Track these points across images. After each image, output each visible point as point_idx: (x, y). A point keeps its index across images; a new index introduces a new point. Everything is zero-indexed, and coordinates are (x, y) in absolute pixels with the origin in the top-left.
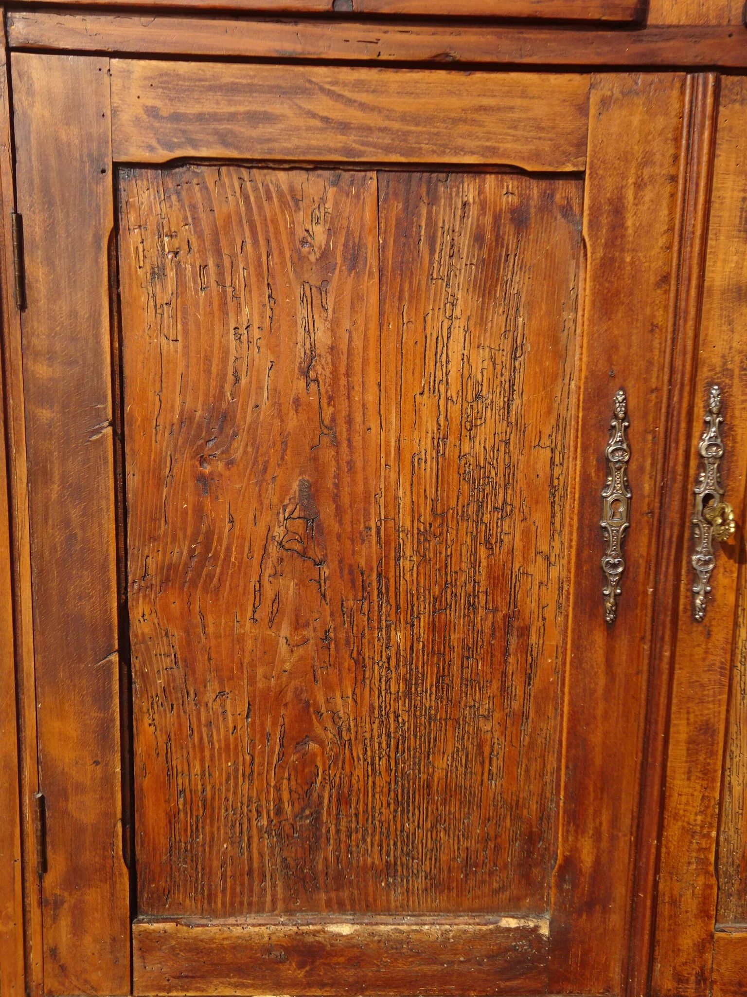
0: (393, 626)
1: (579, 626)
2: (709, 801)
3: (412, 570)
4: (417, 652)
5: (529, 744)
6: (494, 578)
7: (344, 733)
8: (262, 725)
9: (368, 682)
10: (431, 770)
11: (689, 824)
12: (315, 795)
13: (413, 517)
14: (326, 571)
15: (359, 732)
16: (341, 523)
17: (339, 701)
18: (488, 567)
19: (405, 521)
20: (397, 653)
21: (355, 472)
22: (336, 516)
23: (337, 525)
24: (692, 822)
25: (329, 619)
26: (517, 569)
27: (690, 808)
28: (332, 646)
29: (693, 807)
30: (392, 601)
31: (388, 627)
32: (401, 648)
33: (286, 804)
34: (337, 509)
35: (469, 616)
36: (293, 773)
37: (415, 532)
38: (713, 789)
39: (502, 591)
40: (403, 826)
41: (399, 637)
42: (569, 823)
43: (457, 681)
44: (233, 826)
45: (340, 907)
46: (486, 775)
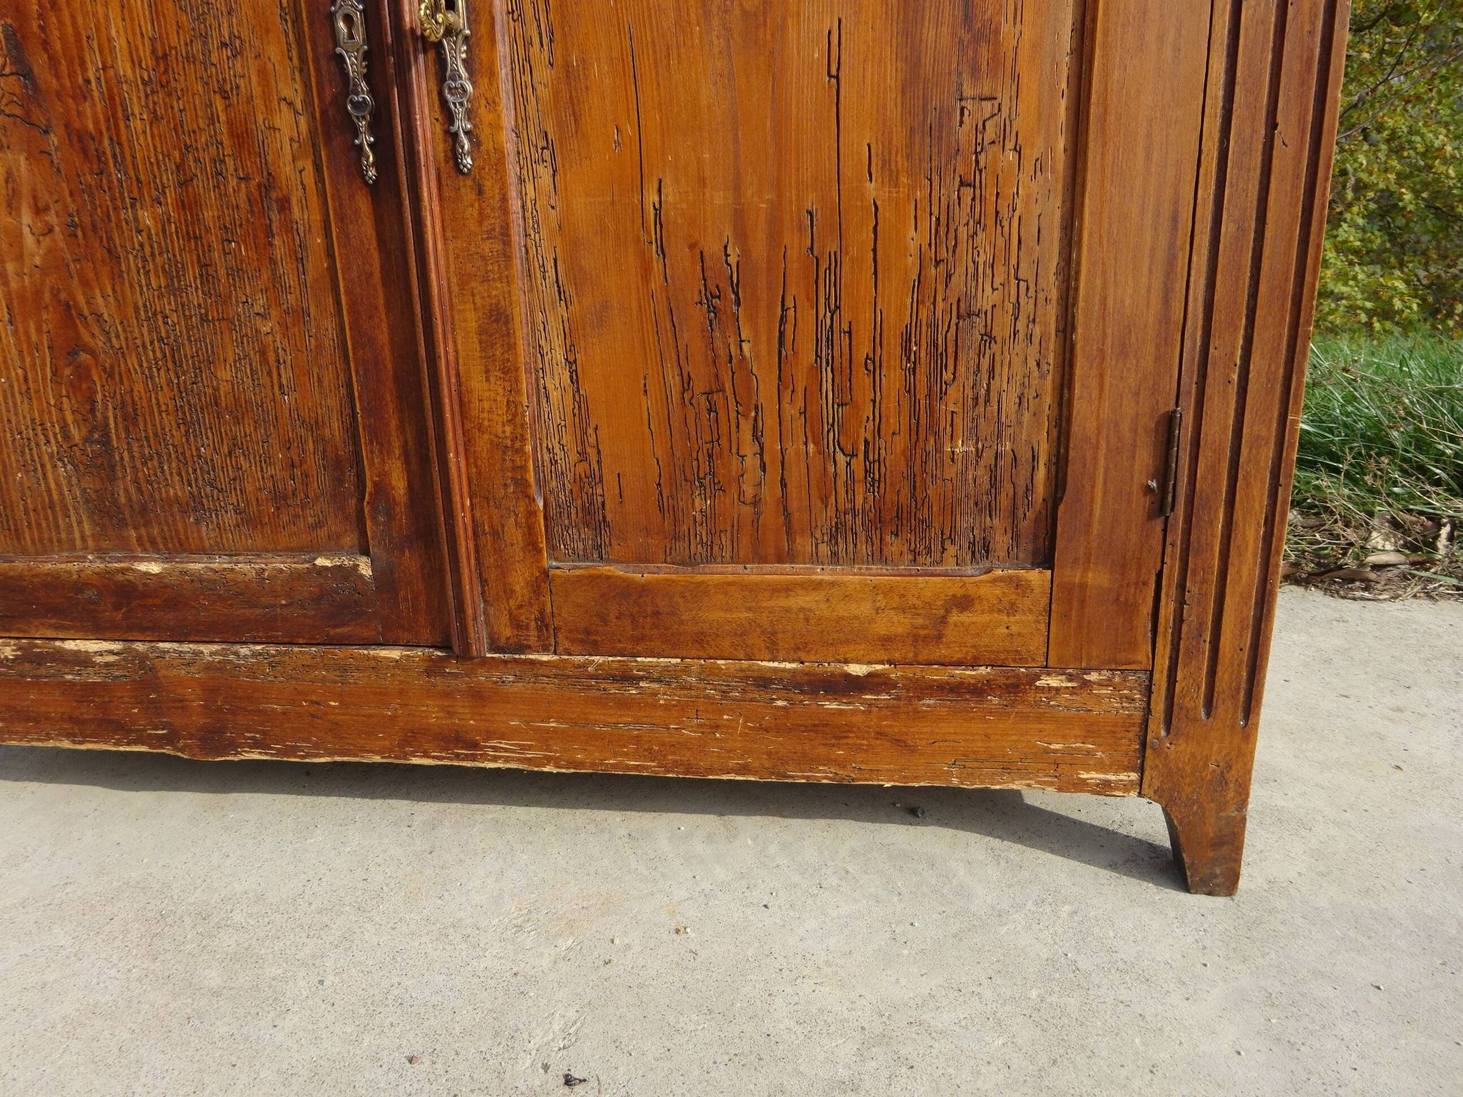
0: (138, 205)
1: (338, 190)
2: (516, 407)
3: (144, 132)
4: (171, 234)
5: (316, 347)
6: (238, 135)
7: (114, 340)
8: (27, 333)
9: (125, 275)
10: (215, 384)
11: (496, 436)
12: (99, 415)
13: (133, 61)
14: (54, 139)
15: (130, 338)
16: (58, 77)
17: (100, 301)
18: (228, 122)
19: (124, 67)
20: (150, 238)
21: (60, 10)
22: (50, 68)
23: (54, 81)
24: (501, 435)
25: (69, 200)
26: (261, 122)
27: (495, 417)
28: (79, 233)
29: (498, 415)
30: (131, 173)
31: (133, 206)
32: (153, 232)
33: (71, 426)
34: (50, 58)
35: (219, 188)
36: (70, 390)
37: (139, 82)
38: (518, 392)
39: (250, 153)
40: (198, 450)
41: (147, 218)
42: (372, 443)
43: (222, 272)
44: (23, 453)
45: (153, 547)
46: (276, 387)
